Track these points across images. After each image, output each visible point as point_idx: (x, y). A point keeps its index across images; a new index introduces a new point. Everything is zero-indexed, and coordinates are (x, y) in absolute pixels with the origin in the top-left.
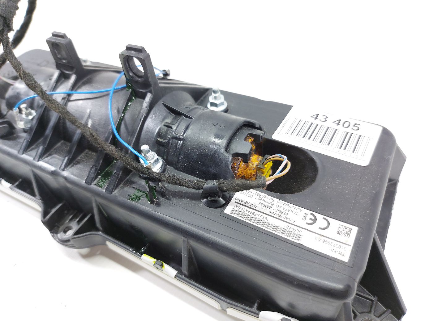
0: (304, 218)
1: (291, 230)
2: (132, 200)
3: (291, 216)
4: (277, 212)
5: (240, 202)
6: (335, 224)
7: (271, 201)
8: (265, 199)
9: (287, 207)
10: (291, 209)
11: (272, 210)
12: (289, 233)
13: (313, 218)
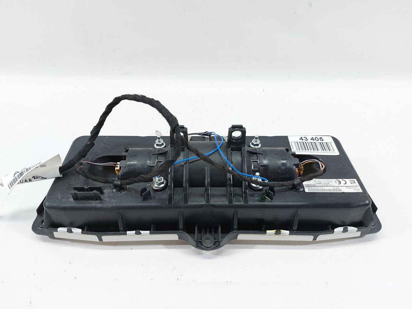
0: (336, 183)
1: (336, 189)
2: (261, 202)
3: (331, 183)
4: (325, 184)
5: (308, 186)
6: (348, 180)
7: (319, 181)
8: (316, 181)
9: (326, 181)
10: (328, 181)
11: (322, 184)
12: (336, 190)
13: (339, 181)
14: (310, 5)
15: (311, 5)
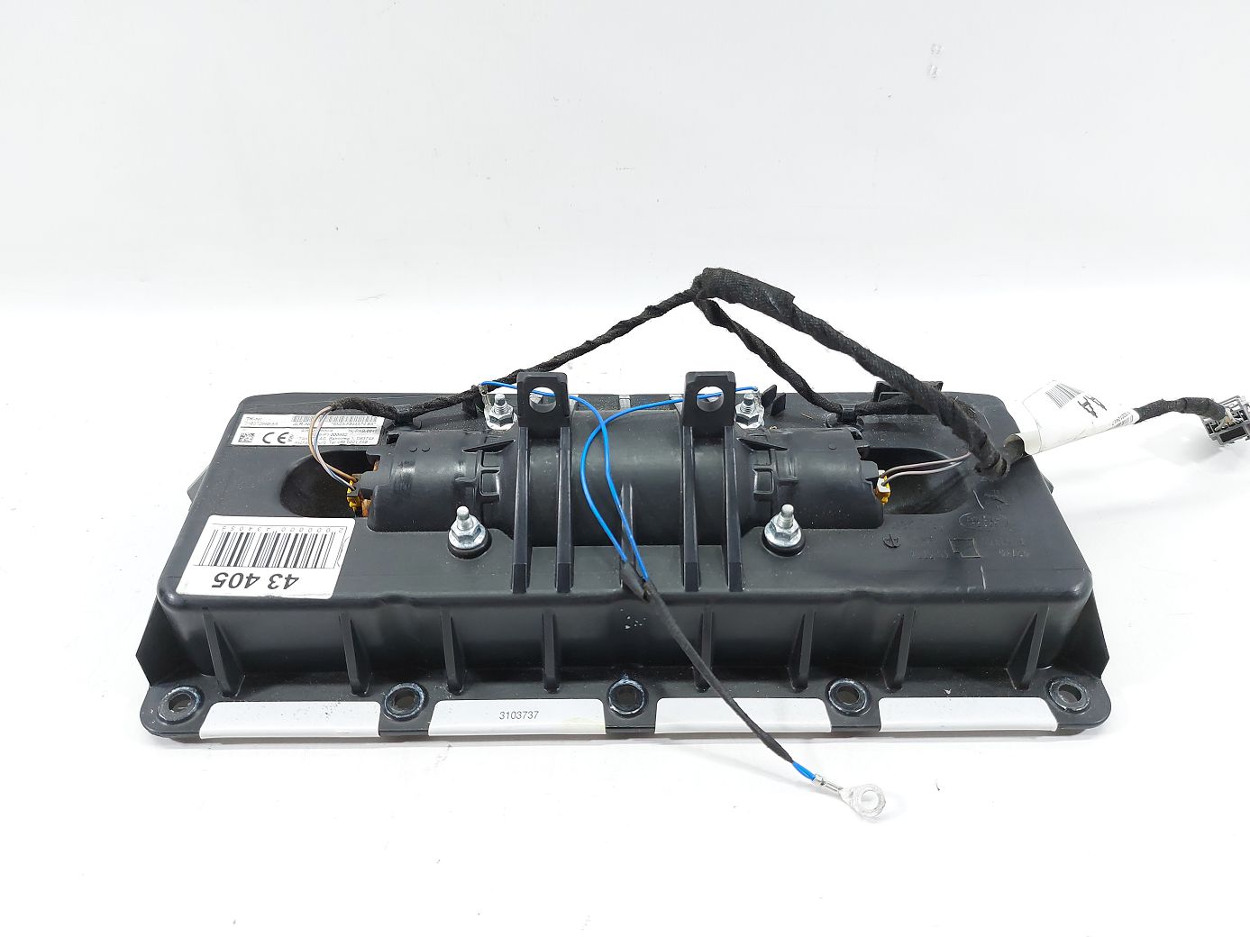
6: (256, 442)
13: (282, 440)
14: (932, 72)
15: (935, 73)
